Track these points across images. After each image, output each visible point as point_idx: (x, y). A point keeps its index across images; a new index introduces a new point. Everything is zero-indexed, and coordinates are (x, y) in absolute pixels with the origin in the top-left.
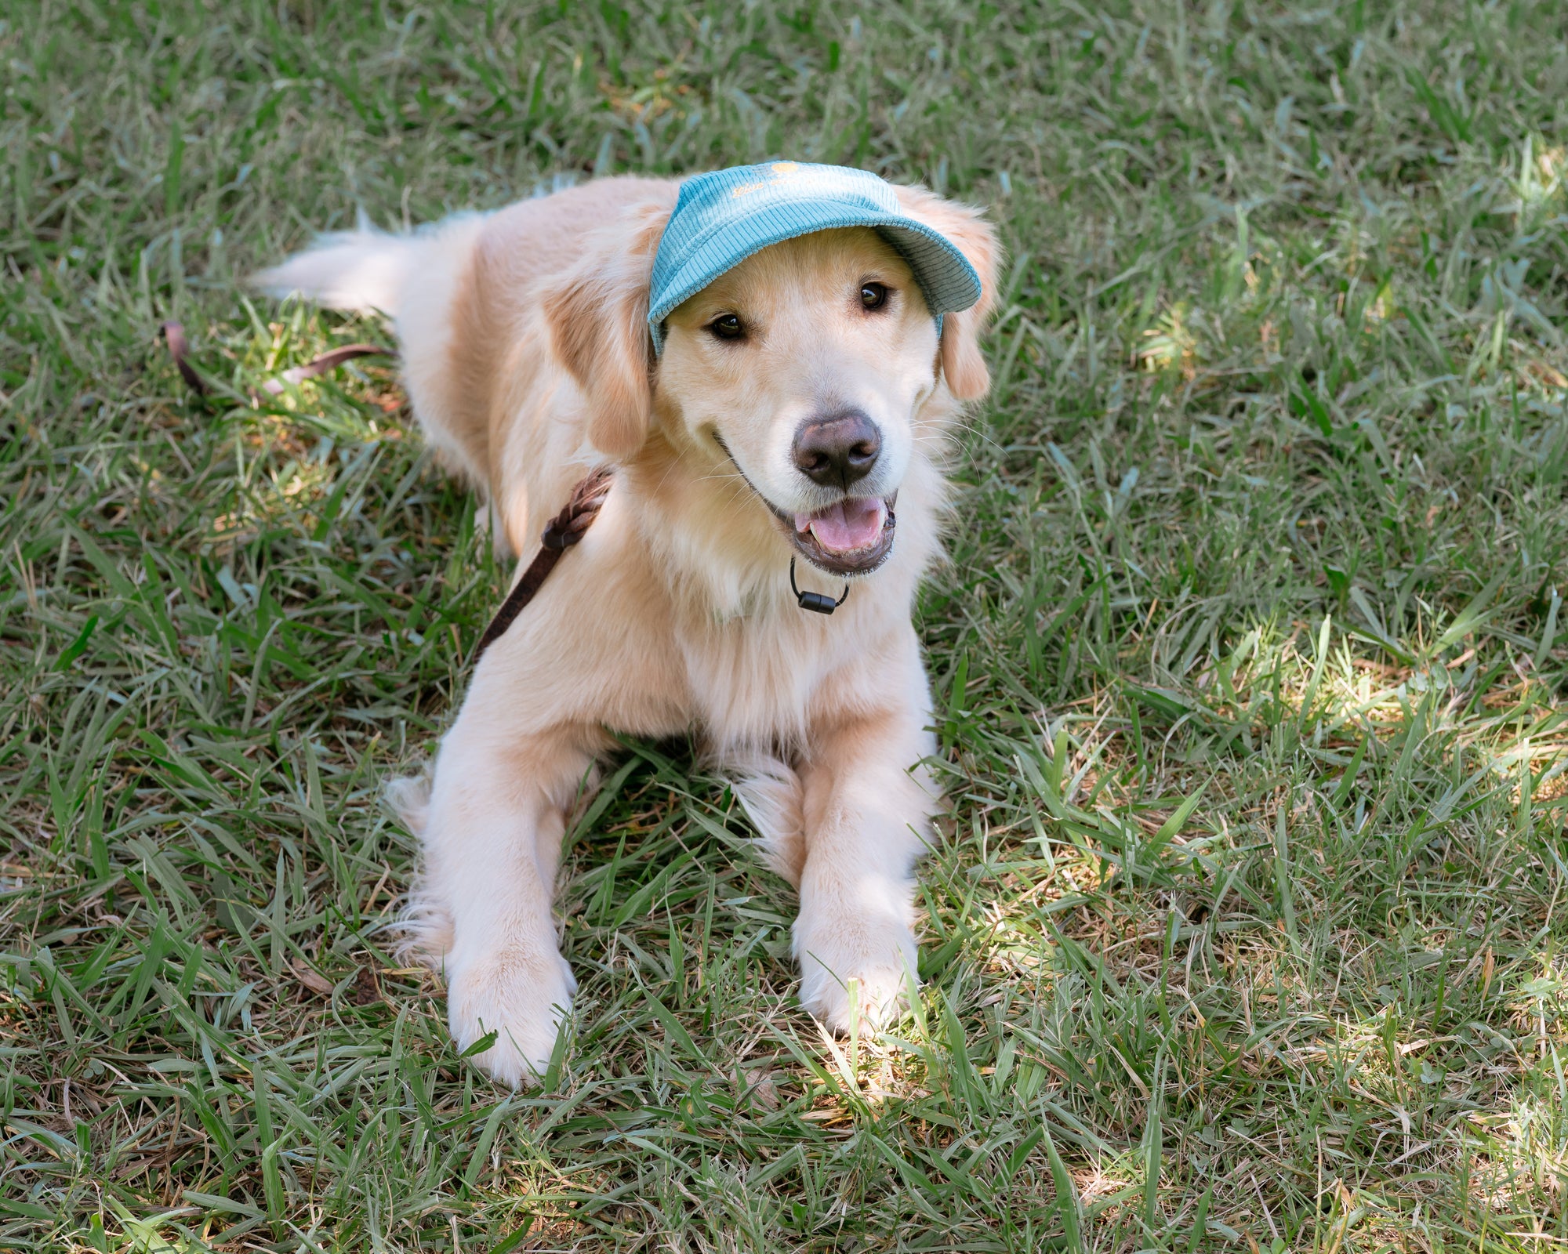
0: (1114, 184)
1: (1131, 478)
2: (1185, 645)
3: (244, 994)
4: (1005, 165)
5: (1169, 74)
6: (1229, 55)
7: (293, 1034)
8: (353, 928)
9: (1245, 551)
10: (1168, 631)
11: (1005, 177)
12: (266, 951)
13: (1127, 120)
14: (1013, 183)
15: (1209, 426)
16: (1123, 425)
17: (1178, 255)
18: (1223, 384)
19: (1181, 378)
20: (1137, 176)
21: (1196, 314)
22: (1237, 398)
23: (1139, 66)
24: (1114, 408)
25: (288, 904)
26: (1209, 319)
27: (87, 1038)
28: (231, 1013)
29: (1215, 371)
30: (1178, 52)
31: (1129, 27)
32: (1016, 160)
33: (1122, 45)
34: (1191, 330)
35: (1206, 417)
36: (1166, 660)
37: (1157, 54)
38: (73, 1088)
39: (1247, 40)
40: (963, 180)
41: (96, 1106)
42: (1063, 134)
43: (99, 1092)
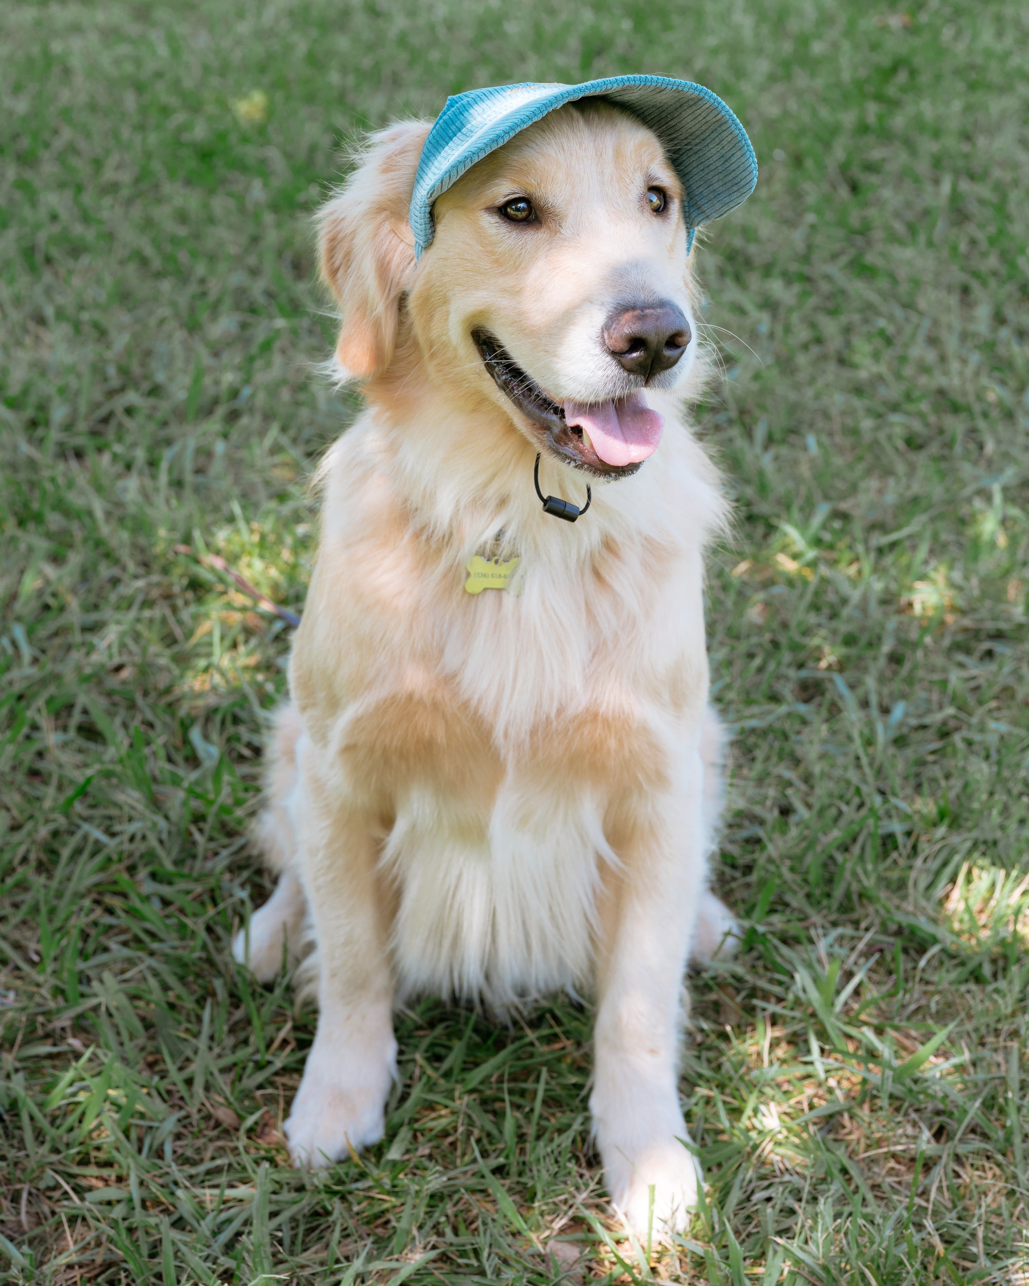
0: (897, 450)
1: (899, 711)
2: (938, 873)
3: (170, 1125)
4: (811, 425)
5: (943, 358)
6: (989, 347)
7: (202, 1160)
8: (259, 1067)
9: (991, 794)
10: (925, 861)
11: (811, 440)
12: (189, 1082)
13: (908, 397)
14: (820, 444)
15: (961, 666)
16: (896, 659)
17: (940, 517)
18: (976, 634)
19: (942, 623)
20: (914, 443)
21: (957, 576)
22: (986, 645)
23: (919, 351)
24: (887, 647)
25: (212, 1038)
26: (966, 578)
27: (45, 1149)
28: (156, 1144)
29: (967, 622)
30: (952, 343)
31: (915, 318)
32: (820, 424)
33: (908, 330)
34: (952, 585)
35: (960, 657)
36: (922, 885)
37: (933, 341)
38: (30, 1194)
39: (1005, 333)
40: (778, 435)
41: (46, 1210)
42: (858, 403)
43: (50, 1198)
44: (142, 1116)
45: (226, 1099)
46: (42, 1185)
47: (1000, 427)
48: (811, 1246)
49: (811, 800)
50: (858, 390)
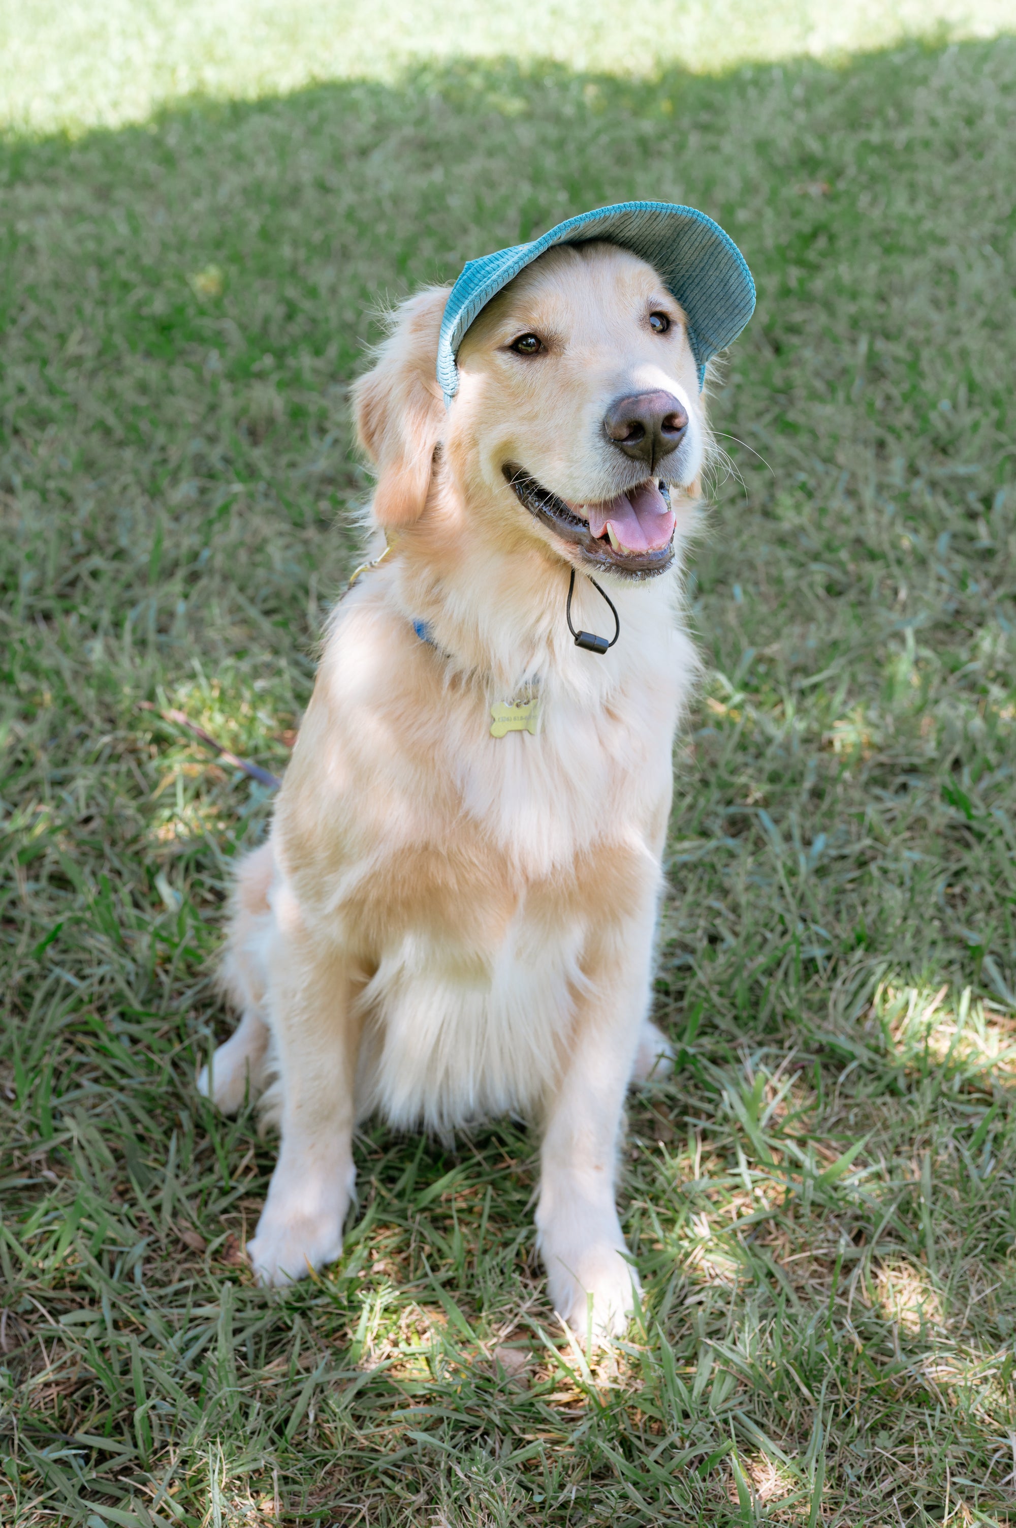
0: (817, 597)
1: (820, 843)
2: (856, 994)
3: (140, 1250)
4: (738, 576)
5: (860, 509)
6: (904, 498)
7: (170, 1282)
8: (224, 1192)
9: (905, 919)
10: (844, 983)
11: (738, 590)
12: (158, 1209)
13: (829, 547)
14: (745, 592)
15: (878, 799)
16: (817, 794)
17: (859, 659)
18: (890, 769)
19: (861, 760)
20: (834, 590)
21: (873, 715)
22: (901, 779)
23: (839, 504)
24: (808, 783)
25: (178, 1167)
26: (882, 717)
27: (21, 1276)
28: (127, 1267)
29: (883, 758)
30: (868, 494)
31: (834, 472)
32: (746, 574)
33: (828, 483)
34: (869, 723)
35: (877, 791)
36: (842, 1005)
37: (851, 493)
38: (9, 1317)
39: (918, 484)
40: (707, 586)
41: (25, 1332)
42: (781, 553)
43: (28, 1321)
44: (113, 1242)
45: (193, 1223)
46: (20, 1309)
47: (914, 573)
48: (740, 1347)
49: (738, 928)
50: (782, 541)
